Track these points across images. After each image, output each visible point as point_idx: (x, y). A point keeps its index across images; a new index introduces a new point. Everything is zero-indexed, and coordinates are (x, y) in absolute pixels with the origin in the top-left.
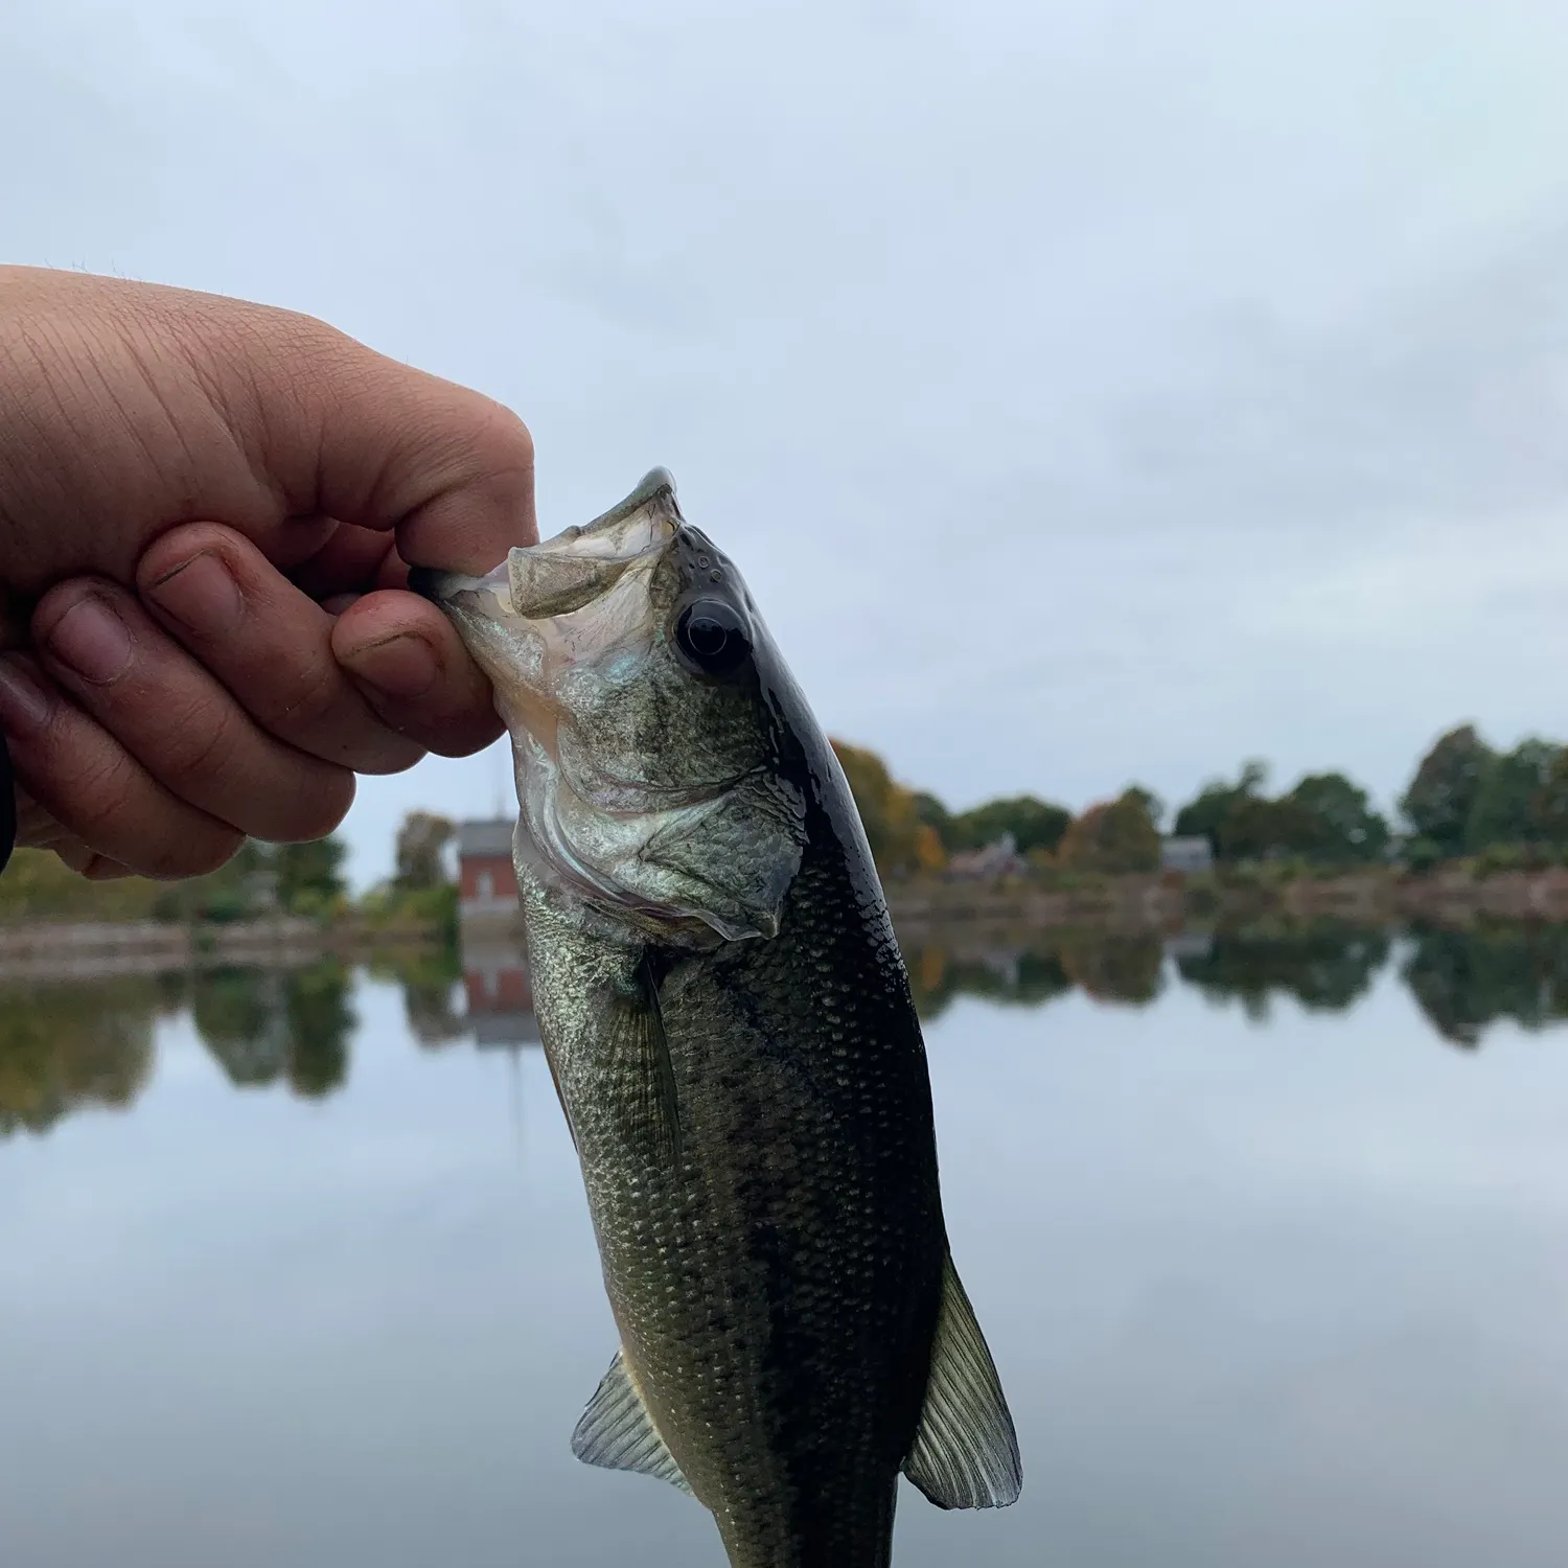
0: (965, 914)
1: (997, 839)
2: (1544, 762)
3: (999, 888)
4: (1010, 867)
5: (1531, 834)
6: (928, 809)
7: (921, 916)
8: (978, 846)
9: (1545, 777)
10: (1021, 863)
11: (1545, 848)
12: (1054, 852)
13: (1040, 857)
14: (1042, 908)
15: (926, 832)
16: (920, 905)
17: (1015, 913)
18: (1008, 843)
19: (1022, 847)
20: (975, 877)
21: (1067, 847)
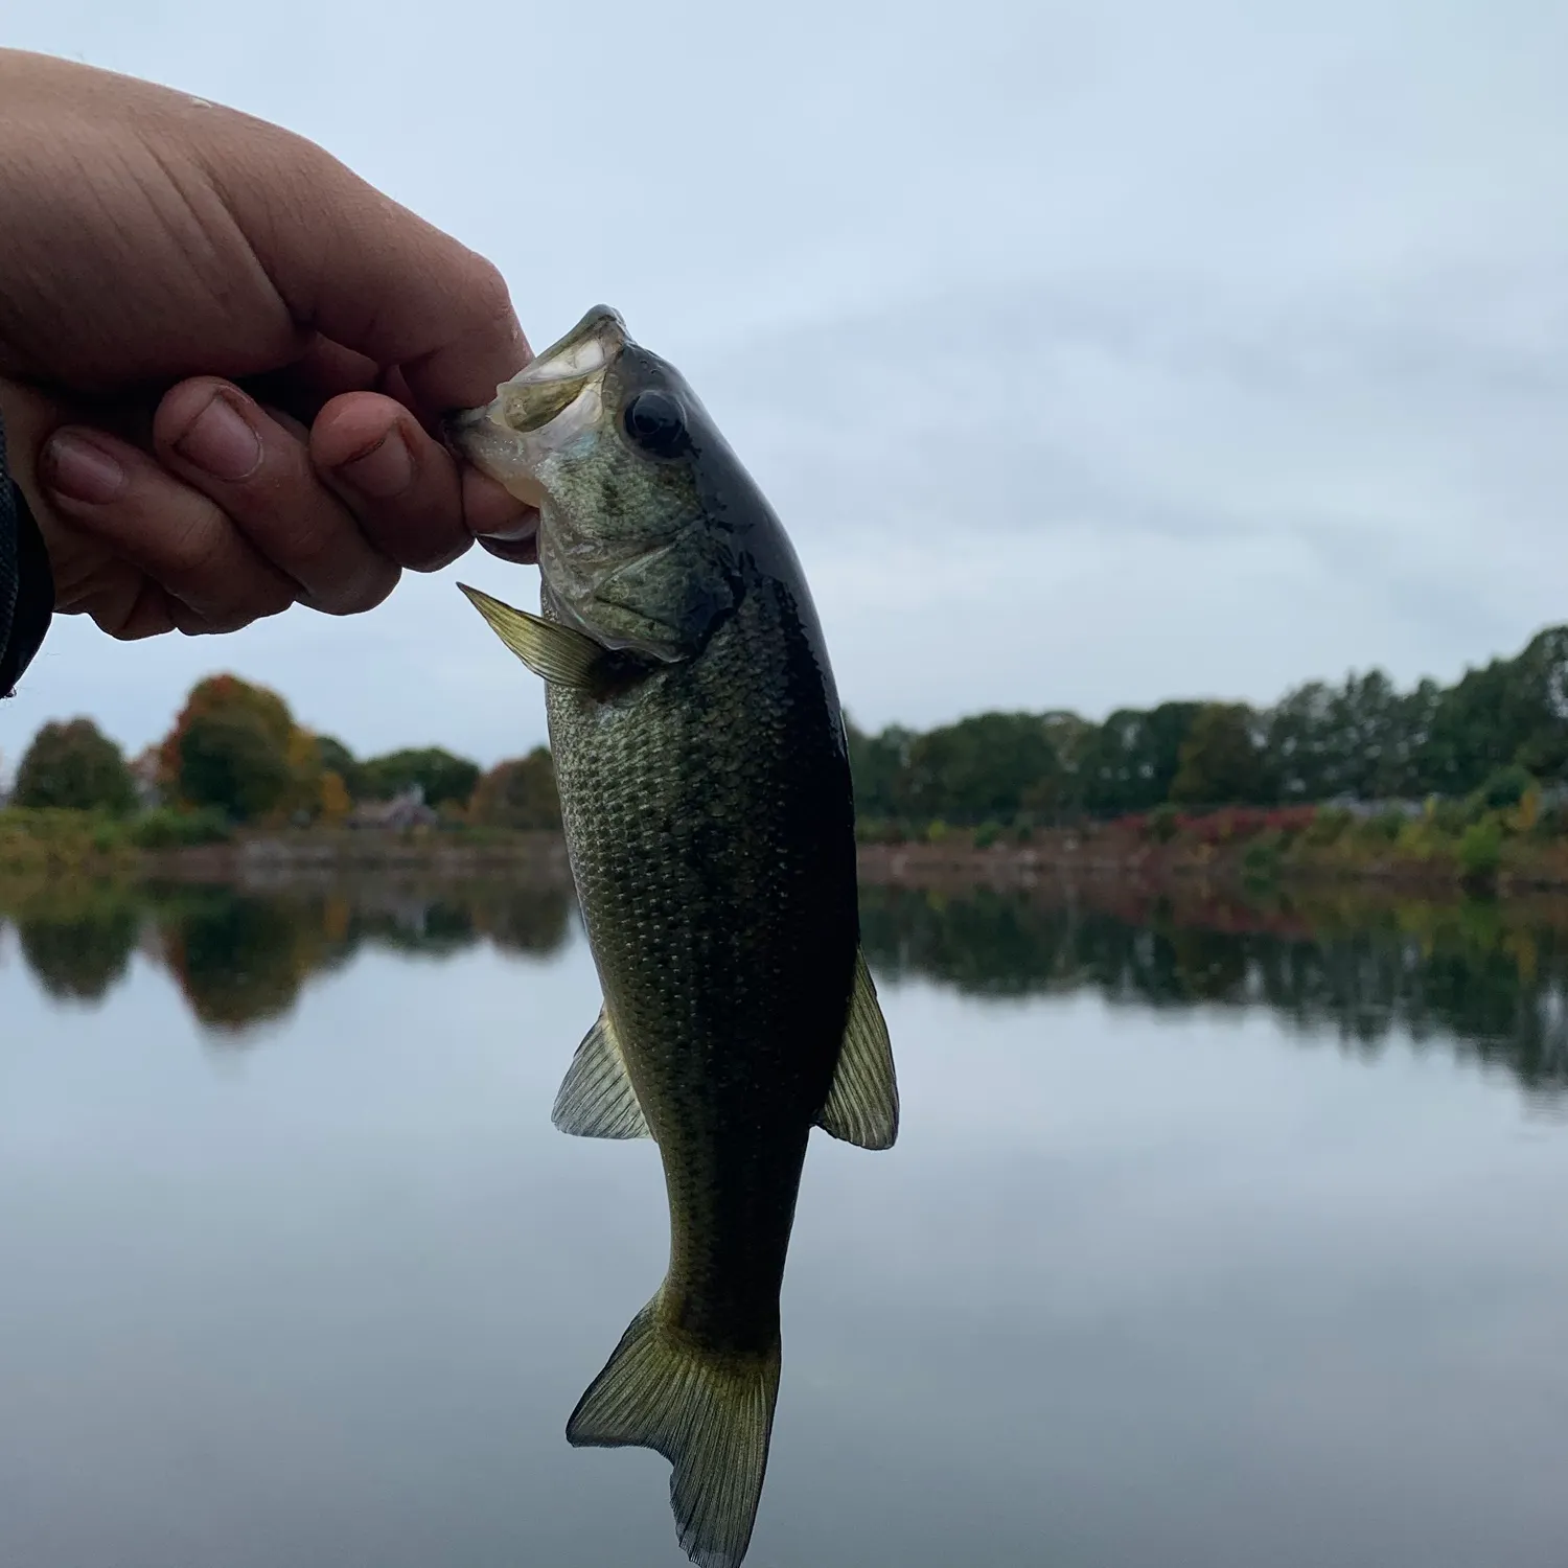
0: (372, 864)
1: (406, 789)
2: (904, 748)
3: (408, 839)
4: (417, 819)
5: (892, 812)
6: (332, 753)
7: (324, 864)
8: (387, 795)
9: (905, 761)
10: (431, 815)
11: (904, 825)
12: (464, 806)
13: (448, 809)
14: (451, 859)
15: (331, 778)
16: (322, 852)
17: (423, 864)
18: (418, 794)
19: (430, 799)
20: (381, 825)
21: (475, 801)
